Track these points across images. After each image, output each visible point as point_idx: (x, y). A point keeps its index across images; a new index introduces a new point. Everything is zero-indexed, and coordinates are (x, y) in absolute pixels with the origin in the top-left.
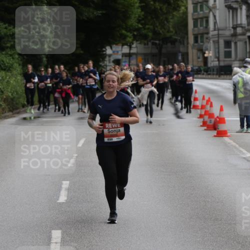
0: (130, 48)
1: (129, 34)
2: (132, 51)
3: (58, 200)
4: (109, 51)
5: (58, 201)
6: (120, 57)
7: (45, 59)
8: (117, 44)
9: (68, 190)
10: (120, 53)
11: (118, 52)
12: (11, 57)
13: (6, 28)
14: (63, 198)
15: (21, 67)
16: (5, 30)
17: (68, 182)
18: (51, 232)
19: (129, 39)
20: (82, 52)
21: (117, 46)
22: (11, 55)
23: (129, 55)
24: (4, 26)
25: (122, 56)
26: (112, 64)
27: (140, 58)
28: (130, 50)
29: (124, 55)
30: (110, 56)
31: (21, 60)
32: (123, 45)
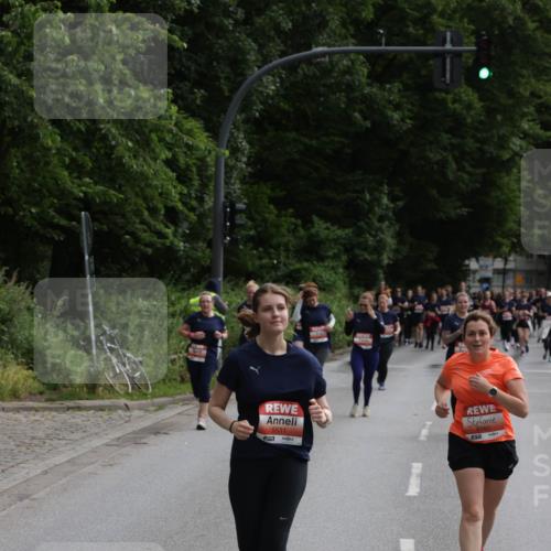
0: (506, 261)
1: (505, 241)
2: (508, 267)
3: (406, 491)
4: (473, 264)
5: (408, 494)
6: (489, 274)
7: (382, 276)
8: (487, 256)
9: (422, 476)
10: (490, 268)
11: (487, 266)
12: (332, 272)
13: (328, 229)
14: (413, 490)
15: (347, 286)
16: (326, 232)
17: (420, 465)
18: (398, 542)
19: (505, 249)
20: (435, 267)
21: (486, 259)
22: (333, 268)
23: (503, 272)
24: (324, 226)
25: (494, 273)
26: (477, 284)
27: (519, 277)
28: (505, 264)
29: (497, 272)
30: (475, 272)
31: (348, 276)
32: (495, 257)
